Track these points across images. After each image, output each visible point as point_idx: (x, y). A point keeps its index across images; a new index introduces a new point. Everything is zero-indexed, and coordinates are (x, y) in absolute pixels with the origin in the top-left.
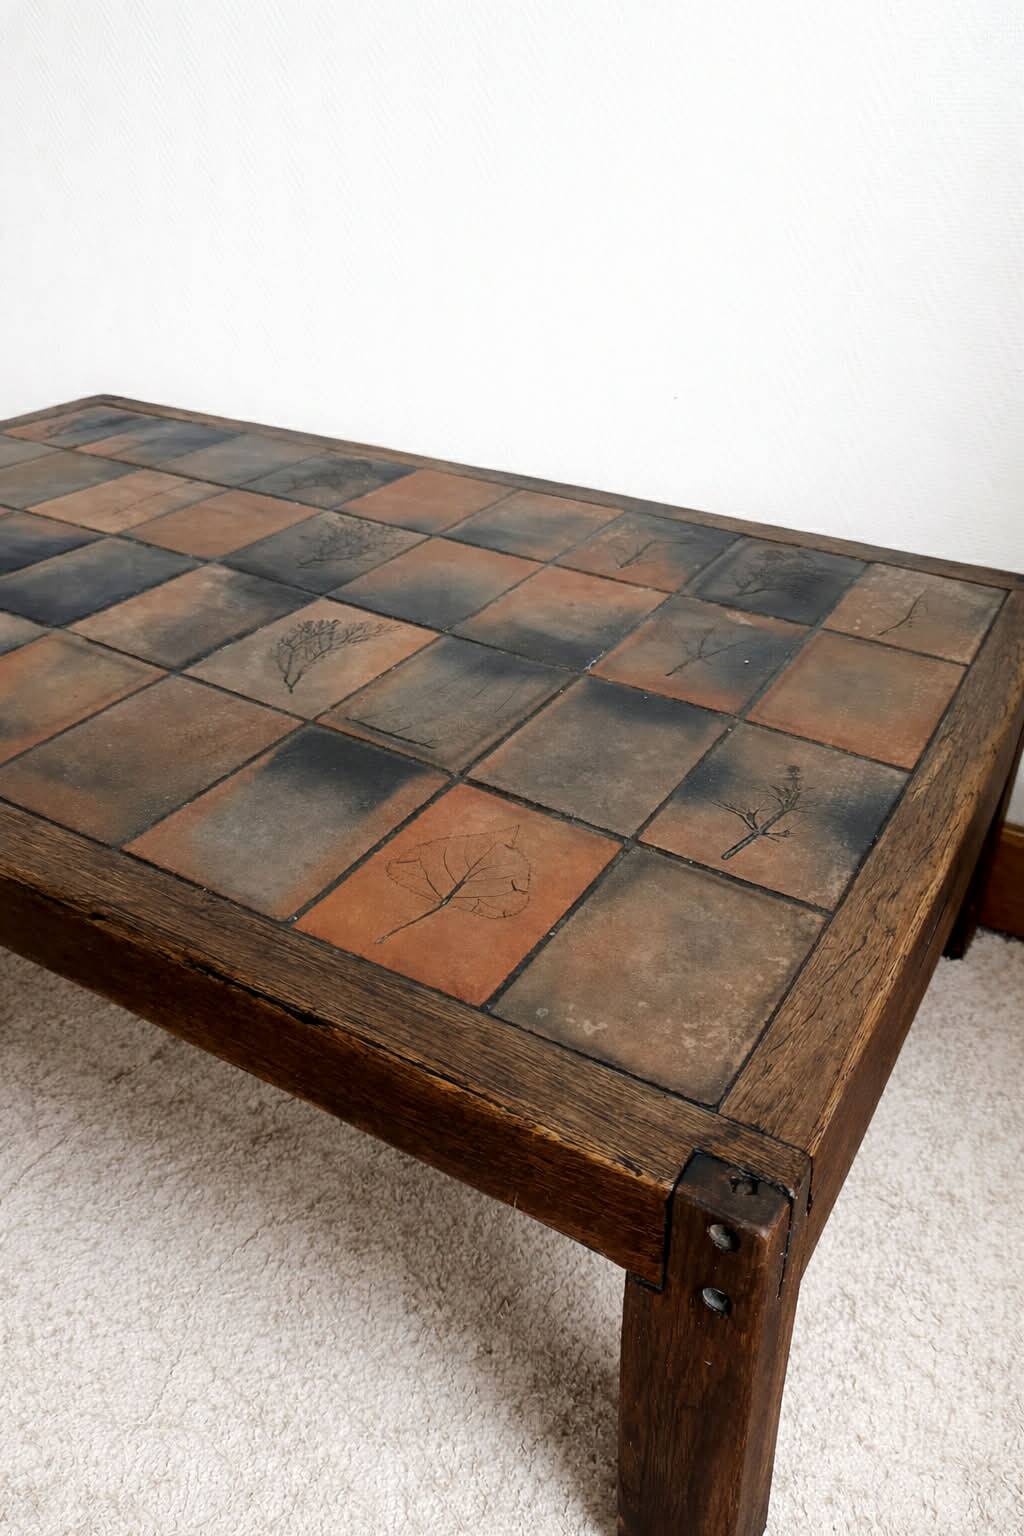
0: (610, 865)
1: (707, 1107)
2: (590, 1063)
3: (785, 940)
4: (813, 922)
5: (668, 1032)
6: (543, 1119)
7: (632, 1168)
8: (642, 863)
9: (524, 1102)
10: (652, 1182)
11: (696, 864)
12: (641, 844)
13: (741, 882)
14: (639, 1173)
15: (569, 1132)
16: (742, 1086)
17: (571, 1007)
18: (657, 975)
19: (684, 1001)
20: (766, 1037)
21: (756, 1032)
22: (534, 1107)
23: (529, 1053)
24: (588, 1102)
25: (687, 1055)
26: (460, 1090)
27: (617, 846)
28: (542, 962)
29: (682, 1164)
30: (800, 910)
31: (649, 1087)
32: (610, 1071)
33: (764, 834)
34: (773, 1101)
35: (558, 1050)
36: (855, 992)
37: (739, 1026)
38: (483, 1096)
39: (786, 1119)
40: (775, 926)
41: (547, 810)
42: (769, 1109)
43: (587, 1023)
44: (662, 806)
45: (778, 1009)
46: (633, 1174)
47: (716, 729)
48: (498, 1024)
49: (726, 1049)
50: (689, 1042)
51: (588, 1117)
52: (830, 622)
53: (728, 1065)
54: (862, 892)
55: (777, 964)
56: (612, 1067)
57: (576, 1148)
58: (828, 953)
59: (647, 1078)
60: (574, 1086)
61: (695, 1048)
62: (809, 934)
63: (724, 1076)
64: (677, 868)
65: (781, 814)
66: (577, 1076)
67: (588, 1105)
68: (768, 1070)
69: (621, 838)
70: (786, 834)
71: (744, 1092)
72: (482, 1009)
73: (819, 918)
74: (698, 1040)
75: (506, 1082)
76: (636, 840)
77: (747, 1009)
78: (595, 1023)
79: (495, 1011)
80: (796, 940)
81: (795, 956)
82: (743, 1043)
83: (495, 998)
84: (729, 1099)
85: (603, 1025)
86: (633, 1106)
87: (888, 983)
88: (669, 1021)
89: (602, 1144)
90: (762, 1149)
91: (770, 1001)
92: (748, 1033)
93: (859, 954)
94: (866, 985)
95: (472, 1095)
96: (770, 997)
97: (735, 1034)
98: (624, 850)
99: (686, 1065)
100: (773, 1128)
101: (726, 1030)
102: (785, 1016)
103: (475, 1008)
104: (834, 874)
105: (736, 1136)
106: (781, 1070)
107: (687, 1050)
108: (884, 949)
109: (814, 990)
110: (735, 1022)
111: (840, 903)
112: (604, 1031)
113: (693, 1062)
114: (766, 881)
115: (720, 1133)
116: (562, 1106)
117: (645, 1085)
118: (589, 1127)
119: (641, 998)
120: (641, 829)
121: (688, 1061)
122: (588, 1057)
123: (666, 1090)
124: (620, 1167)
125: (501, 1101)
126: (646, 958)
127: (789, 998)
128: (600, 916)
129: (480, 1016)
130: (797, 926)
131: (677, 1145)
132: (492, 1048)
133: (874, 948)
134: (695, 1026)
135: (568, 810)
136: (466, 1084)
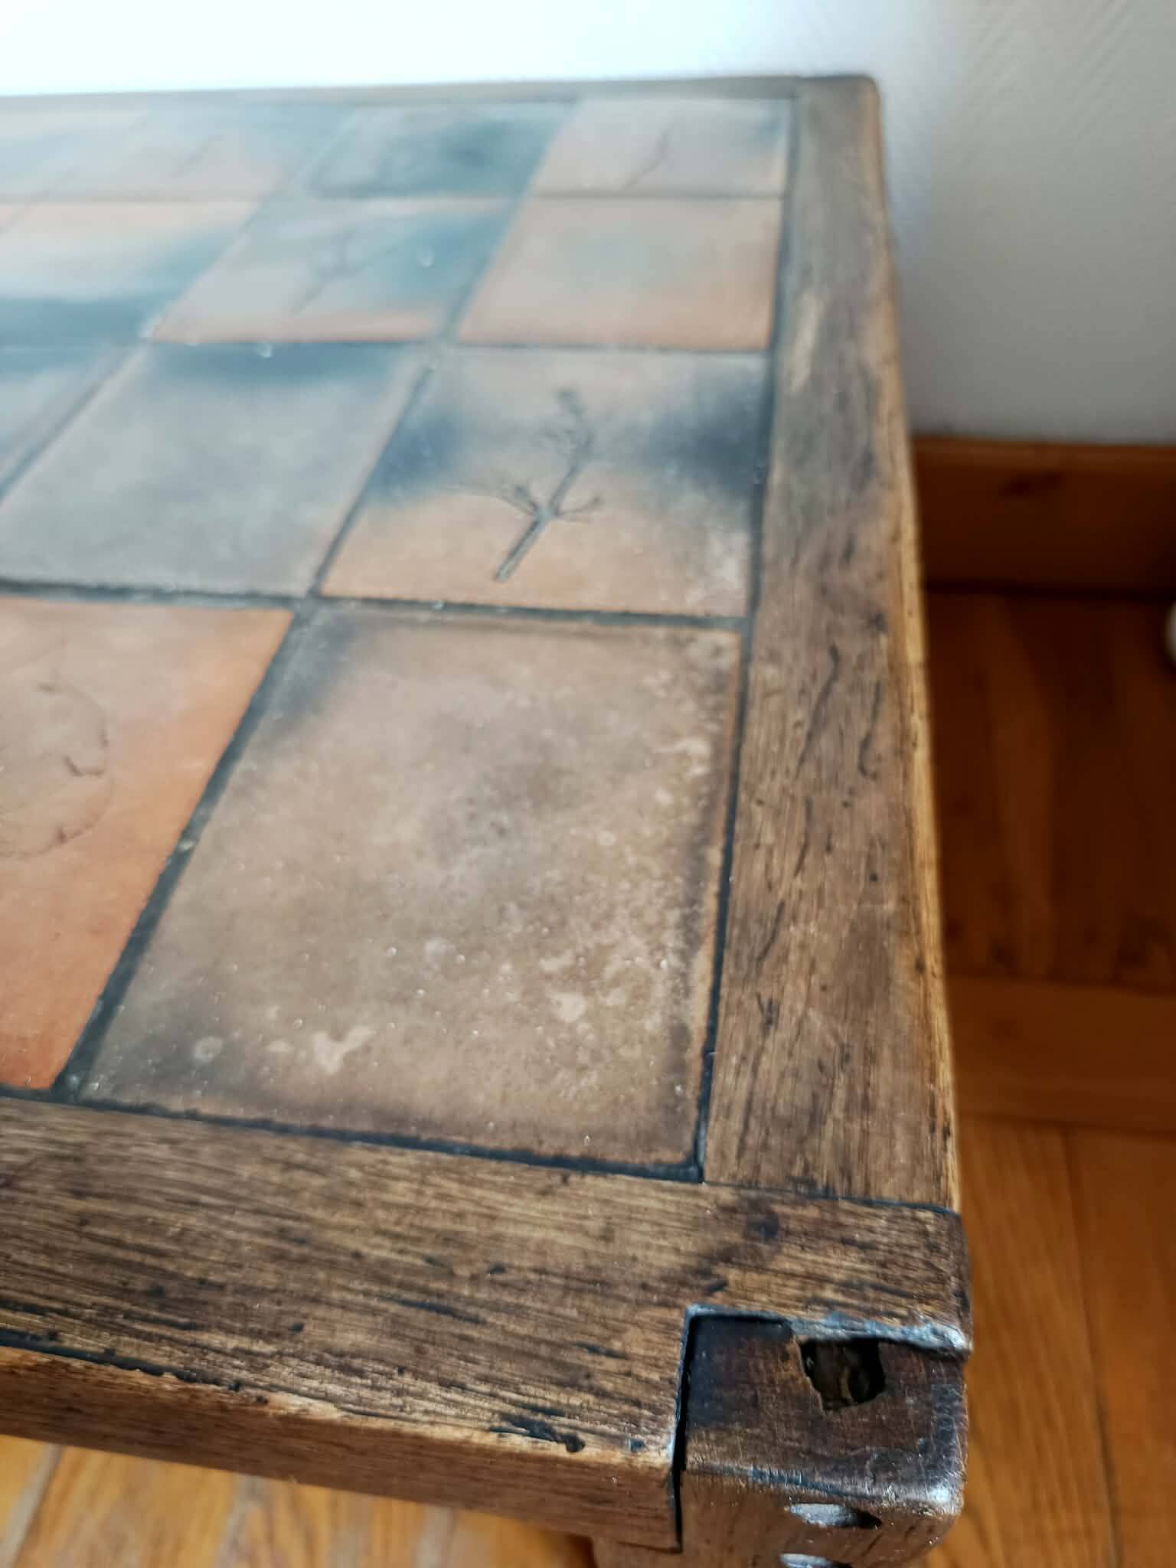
0: (278, 660)
1: (672, 1173)
2: (358, 1153)
3: (679, 702)
4: (718, 651)
5: (512, 997)
6: (285, 1373)
7: (547, 1433)
8: (341, 636)
9: (216, 1339)
10: (618, 1457)
11: (448, 606)
12: (332, 600)
13: (550, 614)
14: (574, 1445)
15: (357, 1390)
16: (730, 1082)
17: (272, 1012)
18: (444, 860)
19: (522, 906)
20: (733, 932)
21: (707, 924)
22: (245, 1343)
23: (199, 1178)
24: (380, 1273)
25: (575, 1044)
26: (45, 1359)
27: (281, 617)
28: (175, 923)
29: (676, 1375)
30: (685, 632)
31: (520, 1167)
32: (411, 1157)
33: (557, 513)
34: (815, 1097)
35: (269, 1143)
36: (871, 767)
37: (662, 925)
38: (107, 1357)
39: (865, 1133)
40: (649, 681)
41: (122, 593)
42: (816, 1117)
43: (321, 1040)
44: (349, 520)
45: (728, 854)
46: (560, 1450)
47: (406, 368)
48: (105, 1122)
49: (660, 991)
50: (570, 1006)
51: (395, 1320)
52: (545, 177)
53: (679, 1034)
54: (786, 564)
55: (683, 756)
56: (413, 1144)
57: (390, 1425)
58: (774, 703)
59: (507, 1143)
60: (332, 1236)
61: (587, 1016)
62: (718, 674)
63: (679, 1067)
64: (413, 624)
65: (573, 471)
66: (332, 1201)
67: (384, 1281)
68: (770, 1017)
69: (284, 601)
70: (596, 502)
71: (742, 1095)
72: (59, 1092)
73: (725, 639)
74: (588, 992)
75: (157, 1293)
76: (316, 595)
77: (666, 877)
78: (338, 1036)
79: (95, 1087)
80: (701, 694)
81: (713, 727)
82: (688, 964)
83: (85, 1053)
84: (715, 1127)
85: (358, 1035)
86: (497, 1238)
87: (919, 725)
88: (506, 968)
89: (453, 1395)
90: (847, 1242)
91: (706, 841)
92: (692, 942)
93: (839, 688)
94: (884, 743)
95: (77, 1364)
96: (700, 837)
97: (661, 948)
98: (298, 622)
99: (583, 1069)
100: (846, 1173)
101: (637, 942)
102: (751, 873)
103: (38, 1095)
104: (716, 547)
105: (770, 1229)
106: (800, 1007)
107: (572, 1028)
108: (882, 661)
109: (784, 790)
110: (651, 917)
111: (754, 600)
112: (367, 1049)
113: (596, 1057)
114: (594, 597)
115: (734, 1237)
116: (320, 1312)
117: (506, 1167)
118: (404, 1350)
119: (427, 932)
120: (321, 572)
121: (583, 1058)
122: (344, 1137)
123: (559, 1162)
124: (519, 1442)
125: (157, 1357)
126: (408, 831)
127: (739, 827)
128: (282, 771)
129: (55, 1117)
130: (691, 666)
131: (643, 1316)
132: (102, 1196)
133: (860, 666)
134: (566, 960)
135: (168, 579)
136: (53, 1335)
